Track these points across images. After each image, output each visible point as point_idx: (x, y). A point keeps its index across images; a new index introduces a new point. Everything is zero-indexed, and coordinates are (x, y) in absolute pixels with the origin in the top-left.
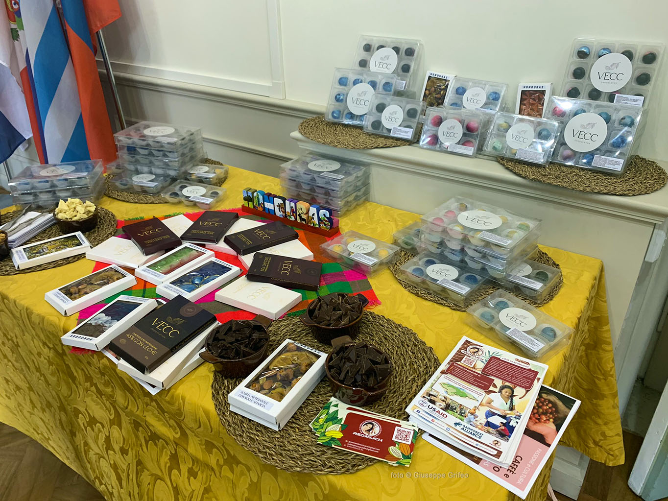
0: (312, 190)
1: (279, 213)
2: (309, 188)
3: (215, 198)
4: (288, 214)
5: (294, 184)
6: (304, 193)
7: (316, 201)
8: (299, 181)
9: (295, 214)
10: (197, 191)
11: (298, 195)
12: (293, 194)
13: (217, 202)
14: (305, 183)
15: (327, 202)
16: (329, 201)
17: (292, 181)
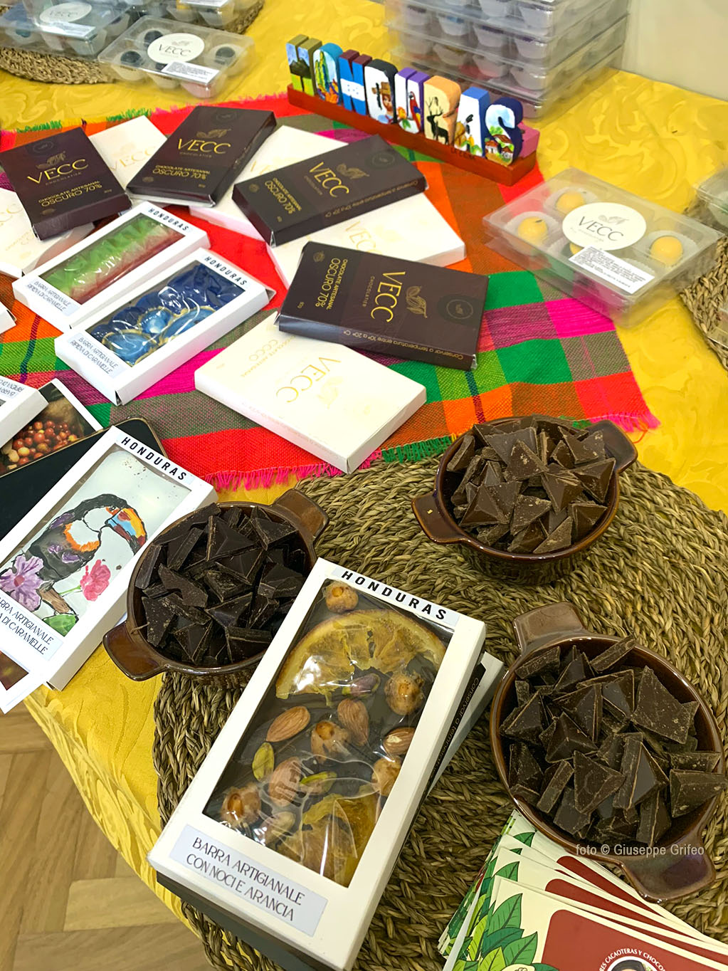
0: (470, 39)
1: (378, 112)
2: (460, 33)
3: (225, 67)
4: (400, 115)
5: (421, 20)
6: (447, 47)
7: (478, 71)
8: (433, 13)
9: (418, 115)
10: (184, 48)
11: (431, 54)
12: (418, 52)
13: (231, 77)
14: (450, 18)
15: (508, 76)
16: (512, 71)
17: (416, 13)
